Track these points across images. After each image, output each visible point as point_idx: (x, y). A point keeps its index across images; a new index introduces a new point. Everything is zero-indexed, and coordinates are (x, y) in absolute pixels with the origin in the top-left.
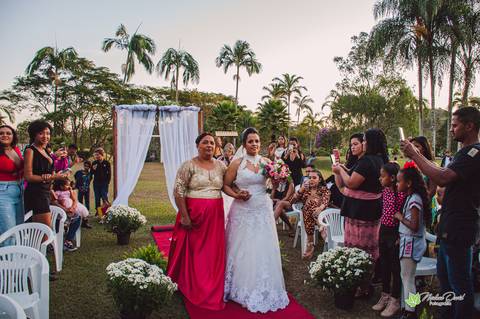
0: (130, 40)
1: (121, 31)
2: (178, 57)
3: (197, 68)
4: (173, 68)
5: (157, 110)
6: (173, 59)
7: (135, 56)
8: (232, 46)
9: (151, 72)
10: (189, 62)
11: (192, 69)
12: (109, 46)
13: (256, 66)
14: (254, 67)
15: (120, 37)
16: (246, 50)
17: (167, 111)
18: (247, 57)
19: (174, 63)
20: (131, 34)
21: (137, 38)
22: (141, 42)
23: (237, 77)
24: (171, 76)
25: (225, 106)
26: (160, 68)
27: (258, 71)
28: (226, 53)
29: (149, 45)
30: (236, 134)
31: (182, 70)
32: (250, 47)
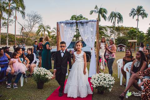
0: (99, 10)
1: (96, 7)
2: (115, 14)
3: (122, 18)
4: (114, 18)
5: (76, 22)
6: (113, 15)
7: (101, 15)
8: (136, 8)
9: (106, 20)
10: (119, 16)
11: (120, 18)
12: (92, 13)
13: (145, 15)
14: (144, 15)
15: (96, 9)
16: (141, 9)
17: (81, 23)
18: (142, 12)
19: (114, 16)
20: (99, 8)
21: (101, 9)
22: (102, 10)
23: (138, 20)
24: (113, 21)
25: (132, 31)
26: (109, 19)
27: (146, 17)
28: (133, 11)
29: (105, 11)
30: (136, 41)
31: (117, 19)
32: (143, 8)
